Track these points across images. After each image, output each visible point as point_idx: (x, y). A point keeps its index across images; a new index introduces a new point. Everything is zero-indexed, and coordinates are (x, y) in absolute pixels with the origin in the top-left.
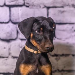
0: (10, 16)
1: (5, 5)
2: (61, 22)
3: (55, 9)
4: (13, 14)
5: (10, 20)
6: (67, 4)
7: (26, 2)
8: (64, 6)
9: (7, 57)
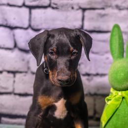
0: (30, 20)
1: (24, 5)
2: (101, 29)
3: (92, 11)
4: (35, 18)
5: (30, 26)
6: (109, 5)
7: (52, 1)
8: (105, 7)
9: (26, 72)
